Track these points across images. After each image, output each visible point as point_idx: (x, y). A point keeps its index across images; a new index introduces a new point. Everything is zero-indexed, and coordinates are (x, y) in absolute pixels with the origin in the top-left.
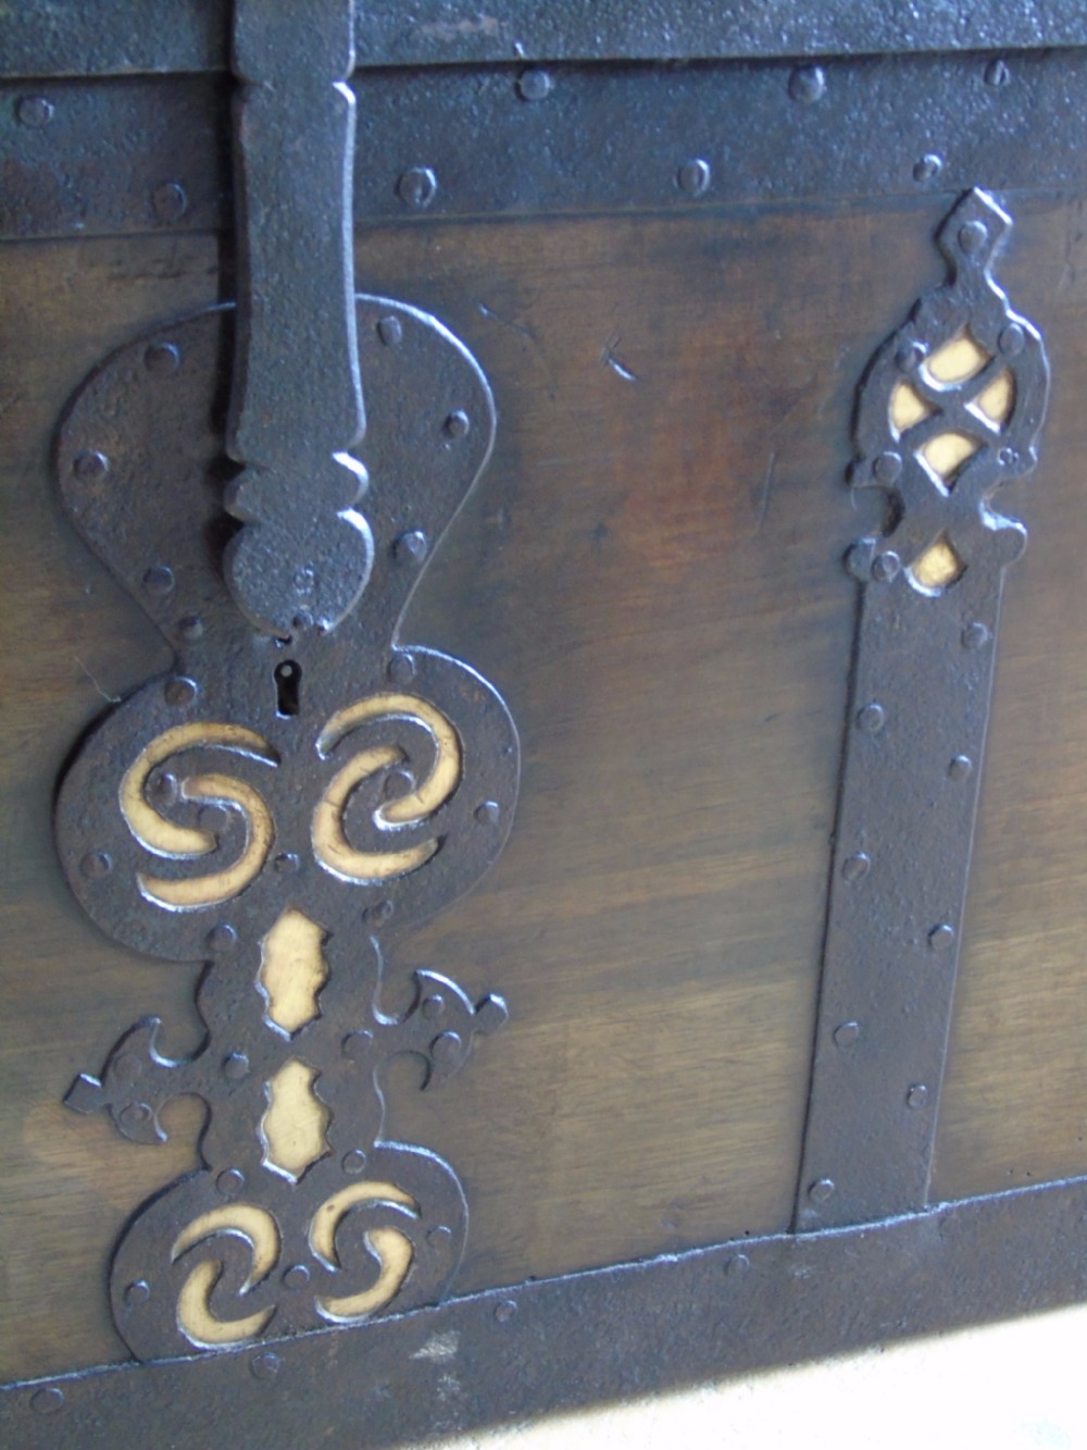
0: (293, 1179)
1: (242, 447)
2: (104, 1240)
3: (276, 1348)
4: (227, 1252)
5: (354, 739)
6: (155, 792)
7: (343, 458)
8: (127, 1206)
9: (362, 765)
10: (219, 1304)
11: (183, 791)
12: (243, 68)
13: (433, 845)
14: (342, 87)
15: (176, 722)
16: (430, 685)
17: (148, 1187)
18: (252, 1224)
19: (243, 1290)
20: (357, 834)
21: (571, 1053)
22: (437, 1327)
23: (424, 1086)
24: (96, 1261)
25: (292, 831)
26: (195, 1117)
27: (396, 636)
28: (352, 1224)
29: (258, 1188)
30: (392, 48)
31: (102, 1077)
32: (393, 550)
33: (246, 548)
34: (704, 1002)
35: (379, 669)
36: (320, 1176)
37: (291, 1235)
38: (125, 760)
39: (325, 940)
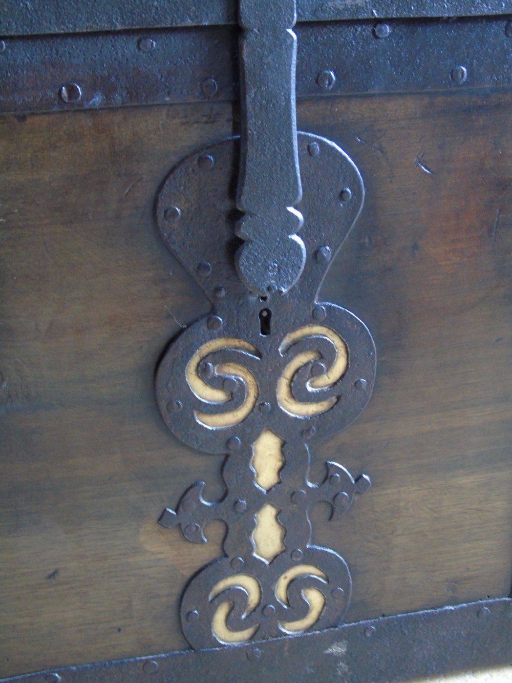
0: (267, 563)
1: (244, 203)
2: (177, 590)
3: (261, 646)
4: (235, 597)
5: (297, 347)
6: (202, 371)
7: (291, 209)
8: (188, 573)
9: (301, 360)
10: (232, 623)
11: (215, 371)
12: (243, 22)
13: (334, 399)
14: (290, 31)
15: (212, 338)
16: (332, 321)
17: (198, 565)
18: (248, 584)
19: (243, 617)
20: (298, 394)
21: (402, 504)
22: (337, 638)
23: (330, 518)
24: (174, 599)
25: (267, 392)
26: (221, 531)
27: (317, 298)
28: (296, 585)
29: (251, 567)
30: (314, 12)
31: (176, 510)
32: (315, 255)
33: (245, 252)
34: (466, 480)
35: (309, 312)
36: (280, 562)
37: (266, 590)
38: (188, 356)
39: (283, 445)
